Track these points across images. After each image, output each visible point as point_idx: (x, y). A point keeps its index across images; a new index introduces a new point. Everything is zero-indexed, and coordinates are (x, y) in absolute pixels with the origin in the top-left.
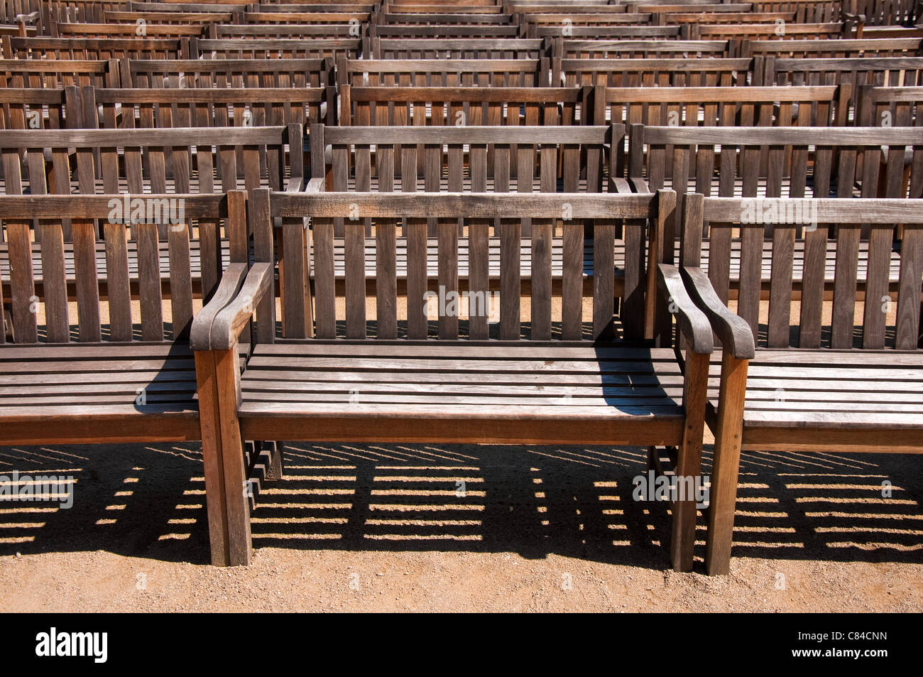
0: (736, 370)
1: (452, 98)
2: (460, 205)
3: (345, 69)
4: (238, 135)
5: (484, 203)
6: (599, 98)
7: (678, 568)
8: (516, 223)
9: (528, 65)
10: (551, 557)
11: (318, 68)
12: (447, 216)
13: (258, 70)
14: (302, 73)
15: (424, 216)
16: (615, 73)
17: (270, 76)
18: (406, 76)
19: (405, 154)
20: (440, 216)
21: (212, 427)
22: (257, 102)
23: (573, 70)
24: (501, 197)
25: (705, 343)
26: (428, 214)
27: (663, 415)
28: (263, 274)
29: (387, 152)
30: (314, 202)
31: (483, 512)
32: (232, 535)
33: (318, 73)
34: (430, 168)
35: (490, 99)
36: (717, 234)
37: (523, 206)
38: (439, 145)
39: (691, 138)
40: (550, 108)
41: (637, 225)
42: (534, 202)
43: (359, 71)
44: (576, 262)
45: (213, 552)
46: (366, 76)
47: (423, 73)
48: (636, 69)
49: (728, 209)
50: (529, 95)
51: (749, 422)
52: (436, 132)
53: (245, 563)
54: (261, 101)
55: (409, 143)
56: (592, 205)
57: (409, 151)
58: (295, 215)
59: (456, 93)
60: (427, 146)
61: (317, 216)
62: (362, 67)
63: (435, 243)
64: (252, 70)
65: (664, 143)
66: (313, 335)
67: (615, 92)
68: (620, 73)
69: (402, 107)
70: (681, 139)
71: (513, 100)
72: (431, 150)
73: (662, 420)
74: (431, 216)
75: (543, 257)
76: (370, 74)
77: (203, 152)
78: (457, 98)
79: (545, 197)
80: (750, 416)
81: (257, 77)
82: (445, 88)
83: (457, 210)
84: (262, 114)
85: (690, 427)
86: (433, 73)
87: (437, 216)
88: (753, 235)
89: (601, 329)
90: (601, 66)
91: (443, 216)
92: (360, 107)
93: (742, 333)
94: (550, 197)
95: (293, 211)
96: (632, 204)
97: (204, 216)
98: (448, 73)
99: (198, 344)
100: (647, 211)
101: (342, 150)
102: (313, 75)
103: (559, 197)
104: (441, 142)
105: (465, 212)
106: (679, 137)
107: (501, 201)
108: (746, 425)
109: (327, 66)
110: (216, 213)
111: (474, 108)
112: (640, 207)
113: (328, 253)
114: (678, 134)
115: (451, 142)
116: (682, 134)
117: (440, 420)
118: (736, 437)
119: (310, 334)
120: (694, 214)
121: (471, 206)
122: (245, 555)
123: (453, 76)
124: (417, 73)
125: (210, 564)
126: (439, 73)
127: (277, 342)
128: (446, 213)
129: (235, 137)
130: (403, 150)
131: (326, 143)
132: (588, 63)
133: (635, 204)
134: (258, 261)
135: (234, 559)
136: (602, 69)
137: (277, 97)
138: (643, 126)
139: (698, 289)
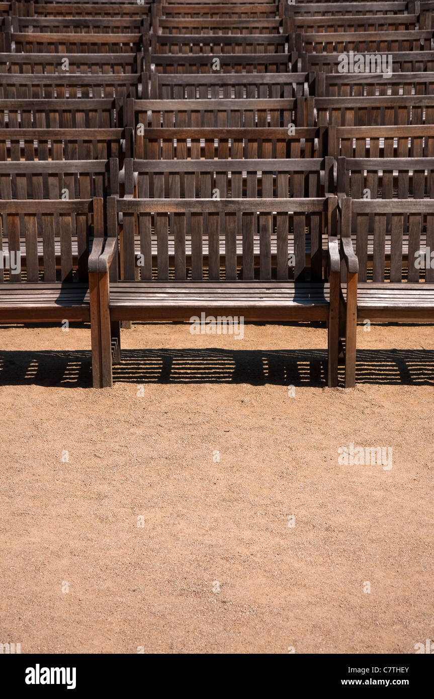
0: (352, 280)
1: (221, 136)
2: (220, 205)
3: (132, 108)
4: (76, 166)
5: (233, 204)
6: (332, 134)
7: (330, 386)
8: (251, 215)
9: (286, 103)
10: (267, 385)
11: (109, 107)
12: (213, 211)
13: (58, 108)
14: (96, 111)
15: (201, 211)
16: (360, 109)
17: (68, 114)
18: (183, 114)
19: (187, 178)
20: (209, 211)
21: (96, 313)
22: (72, 139)
23: (325, 107)
24: (242, 201)
25: (336, 267)
26: (203, 210)
27: (319, 305)
28: (114, 242)
29: (175, 177)
30: (141, 204)
31: (233, 372)
32: (104, 370)
33: (109, 111)
34: (204, 188)
35: (249, 137)
36: (360, 220)
37: (254, 205)
38: (210, 172)
39: (378, 166)
40: (295, 143)
41: (317, 215)
42: (260, 203)
43: (144, 110)
44: (284, 236)
45: (94, 380)
46: (149, 113)
47: (198, 111)
48: (378, 105)
49: (365, 206)
50: (279, 133)
51: (360, 306)
52: (208, 164)
53: (110, 386)
54: (75, 139)
55: (190, 171)
56: (292, 205)
57: (189, 176)
58: (130, 211)
59: (224, 133)
60: (202, 173)
61: (142, 211)
62: (147, 106)
63: (207, 238)
64: (52, 108)
65: (359, 169)
66: (139, 278)
67: (344, 130)
68: (365, 108)
69: (182, 143)
70: (371, 167)
71: (266, 137)
72: (205, 175)
73: (318, 307)
74: (204, 212)
75: (266, 233)
76: (153, 112)
77: (52, 177)
78: (224, 136)
79: (266, 201)
80: (359, 304)
81: (57, 114)
82: (215, 128)
83: (219, 208)
84: (76, 148)
85: (332, 310)
86: (206, 111)
87: (208, 212)
88: (380, 219)
89: (299, 274)
90: (348, 103)
91: (211, 211)
92: (150, 143)
93: (353, 261)
94: (269, 200)
95: (129, 209)
96: (314, 204)
97: (80, 212)
98: (219, 111)
99: (92, 269)
100: (322, 208)
101: (145, 176)
102: (104, 113)
103: (275, 200)
104: (211, 170)
105: (223, 209)
106: (370, 165)
107: (242, 203)
108: (359, 308)
109: (117, 106)
110: (86, 210)
111: (237, 144)
112: (318, 205)
113: (147, 232)
114: (369, 163)
115: (217, 171)
116: (371, 163)
117: (209, 308)
118: (354, 314)
119: (137, 278)
120: (347, 208)
121: (226, 206)
122: (110, 382)
123: (223, 113)
124: (193, 111)
125: (92, 387)
126: (211, 111)
127: (119, 282)
128: (213, 210)
129: (74, 167)
130: (186, 176)
131: (135, 171)
132: (338, 101)
133: (316, 204)
134: (110, 237)
135: (104, 384)
136: (350, 105)
137: (87, 135)
138: (345, 158)
139: (344, 247)
